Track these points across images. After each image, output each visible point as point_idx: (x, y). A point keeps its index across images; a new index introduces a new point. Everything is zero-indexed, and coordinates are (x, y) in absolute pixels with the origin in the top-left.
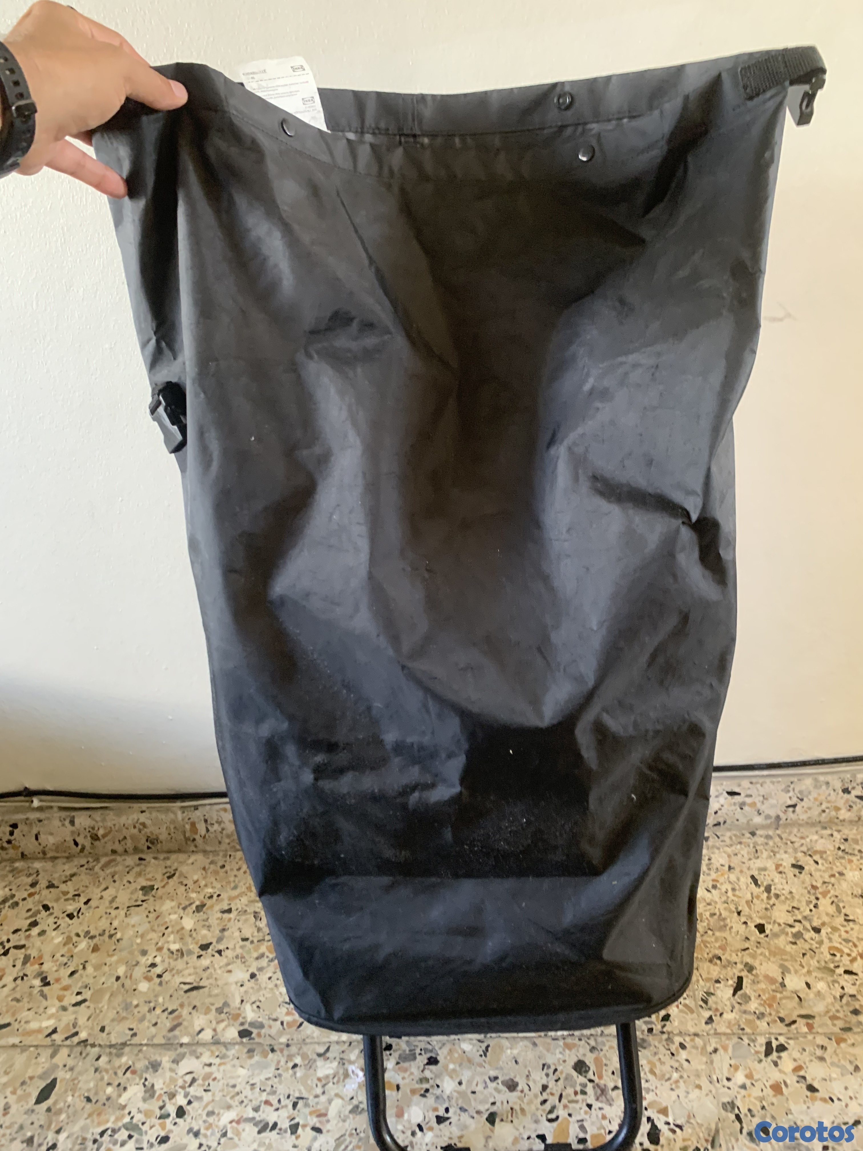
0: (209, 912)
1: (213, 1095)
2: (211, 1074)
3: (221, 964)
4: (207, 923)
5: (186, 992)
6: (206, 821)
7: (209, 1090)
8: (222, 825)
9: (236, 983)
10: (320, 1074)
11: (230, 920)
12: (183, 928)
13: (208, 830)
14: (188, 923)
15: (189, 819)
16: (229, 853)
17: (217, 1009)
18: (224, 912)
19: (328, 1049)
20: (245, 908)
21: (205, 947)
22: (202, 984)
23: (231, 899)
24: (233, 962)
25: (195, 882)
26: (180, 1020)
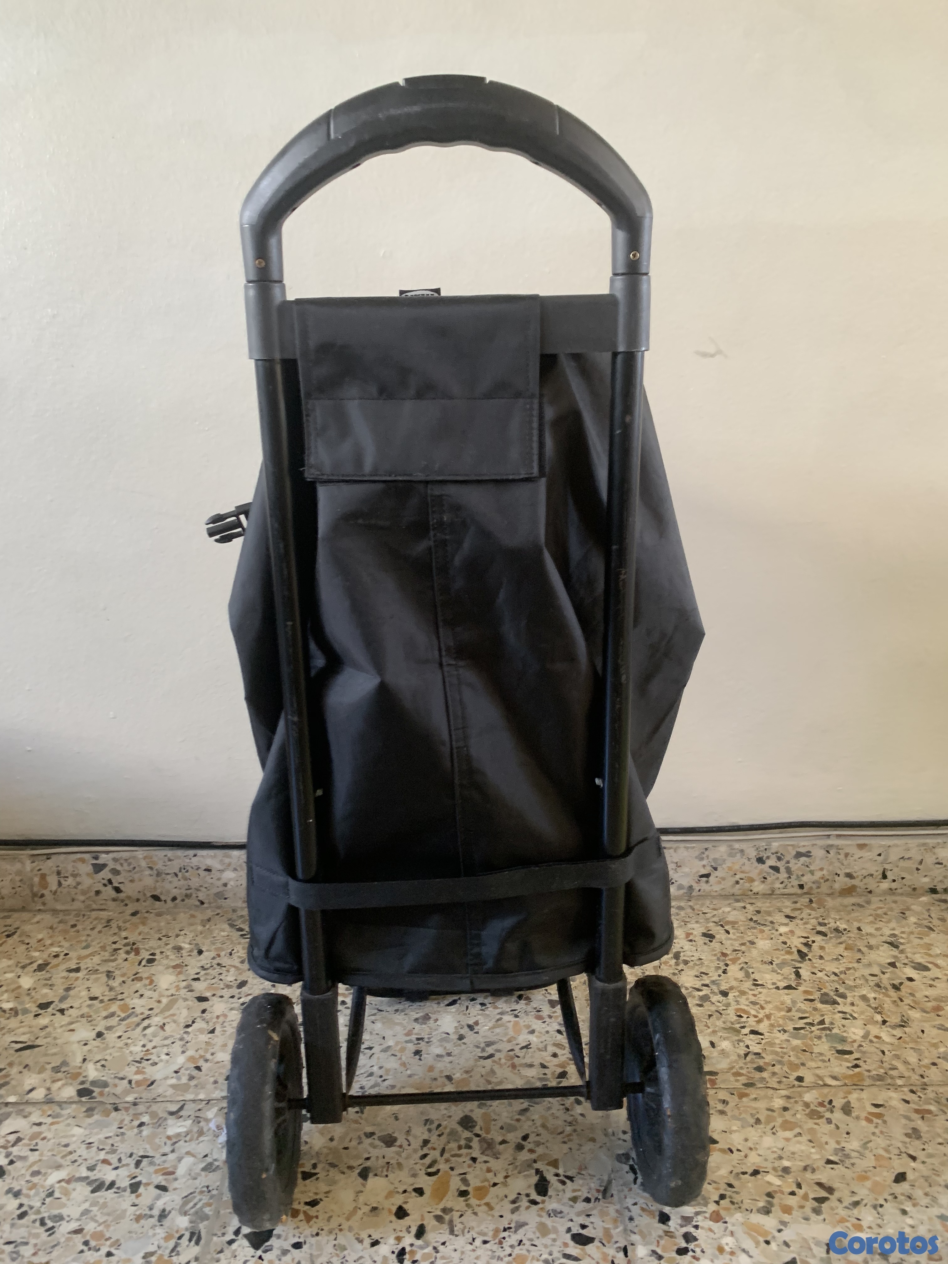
0: (53, 970)
1: (41, 1155)
2: (40, 1133)
3: (63, 1023)
4: (49, 982)
5: (17, 1051)
6: (59, 873)
7: (36, 1150)
8: (78, 879)
9: (79, 1042)
10: (171, 1132)
11: (77, 979)
12: (20, 987)
13: (60, 884)
14: (26, 982)
15: (39, 870)
16: (83, 913)
17: (53, 1068)
18: (70, 971)
19: (181, 1108)
20: (98, 967)
21: (44, 1006)
22: (38, 1042)
23: (80, 958)
24: (77, 1022)
25: (40, 941)
26: (7, 1079)
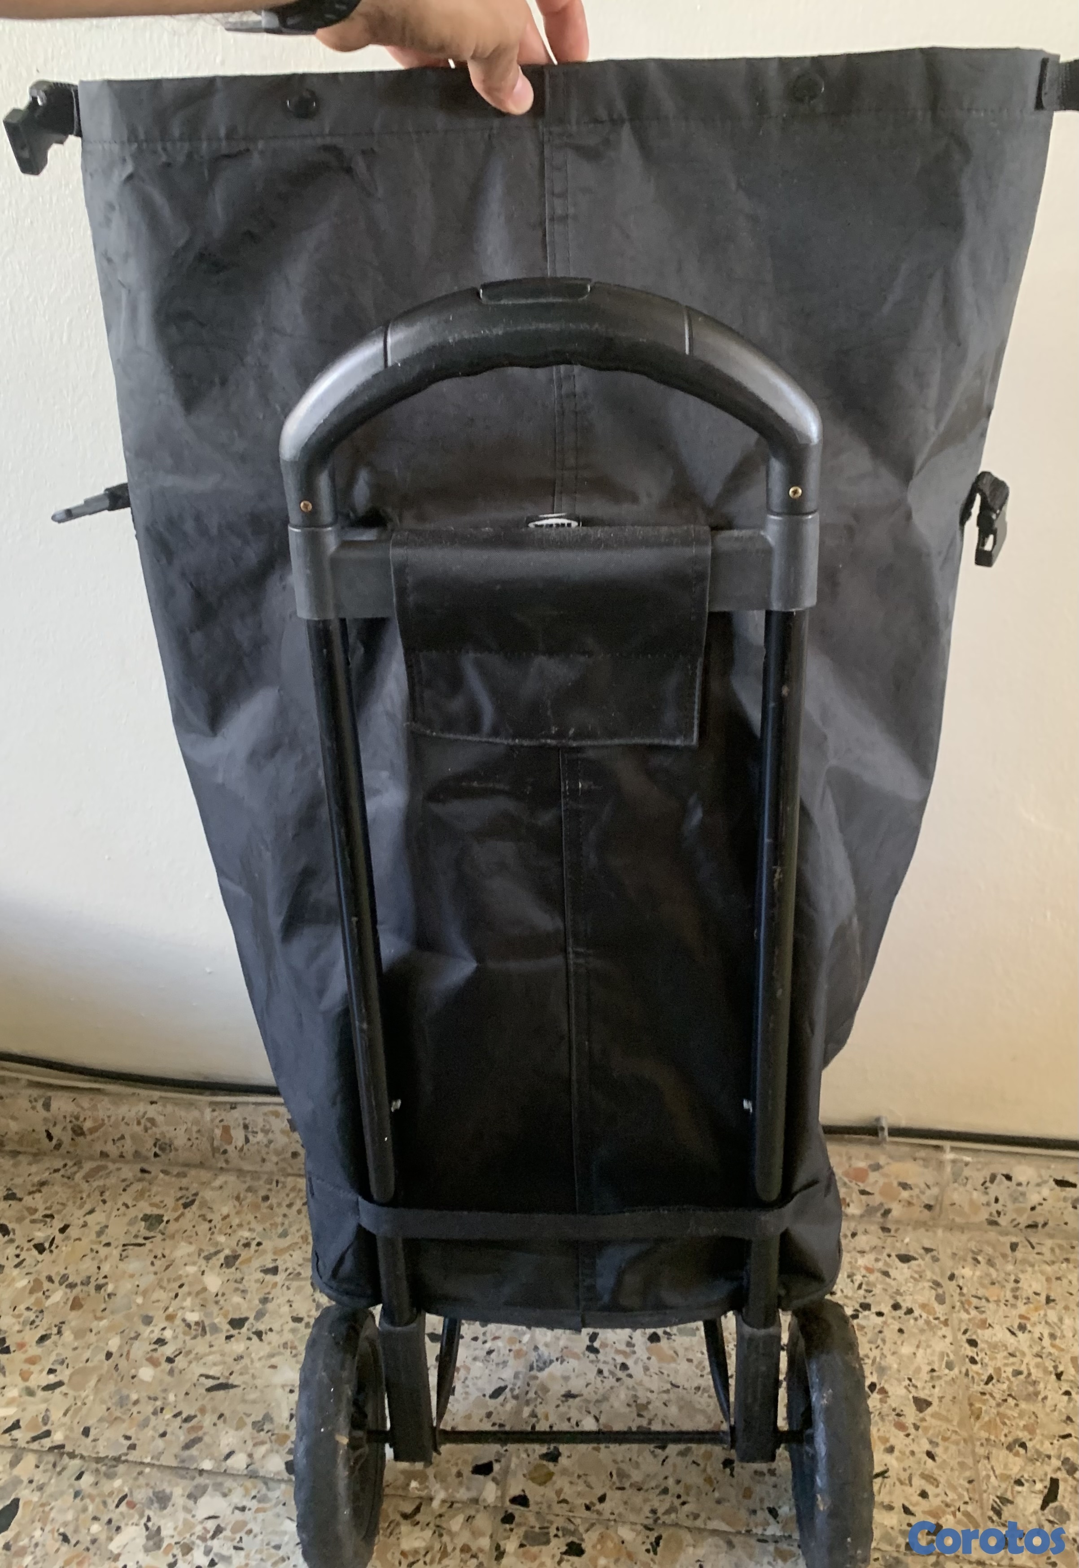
0: (244, 1268)
1: (247, 1556)
2: (245, 1523)
3: (262, 1354)
4: (241, 1286)
5: (209, 1390)
6: (246, 1127)
7: (241, 1549)
8: (270, 1136)
9: (283, 1386)
10: (407, 1544)
11: (275, 1285)
12: (205, 1289)
13: (247, 1140)
14: (213, 1282)
15: (222, 1121)
16: (275, 1178)
17: (254, 1423)
18: (266, 1271)
19: (417, 1510)
20: (299, 1269)
21: (237, 1323)
22: (233, 1380)
23: (278, 1252)
24: (279, 1354)
25: (225, 1218)
26: (200, 1434)
